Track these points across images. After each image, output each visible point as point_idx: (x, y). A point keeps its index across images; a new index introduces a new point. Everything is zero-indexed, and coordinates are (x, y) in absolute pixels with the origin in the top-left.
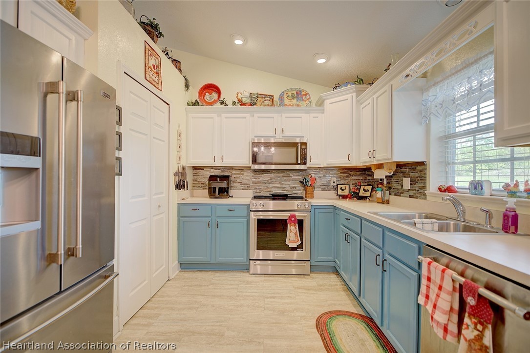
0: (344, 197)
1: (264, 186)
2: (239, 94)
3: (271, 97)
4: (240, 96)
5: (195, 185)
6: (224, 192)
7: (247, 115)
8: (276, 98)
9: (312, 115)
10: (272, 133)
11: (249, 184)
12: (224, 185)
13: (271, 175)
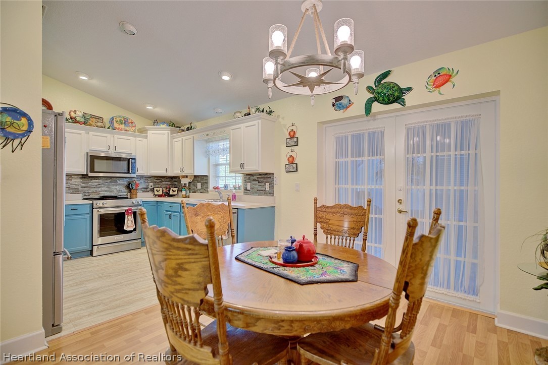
0: (159, 196)
2: (72, 113)
3: (101, 119)
7: (82, 132)
8: (106, 121)
9: (138, 139)
10: (106, 149)
11: (78, 189)
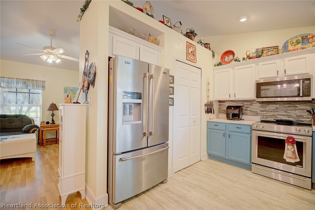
1: (269, 114)
2: (248, 52)
3: (276, 47)
4: (248, 54)
5: (220, 111)
6: (236, 116)
7: (254, 65)
8: (280, 47)
10: (274, 74)
11: (257, 112)
12: (236, 112)
13: (277, 105)
